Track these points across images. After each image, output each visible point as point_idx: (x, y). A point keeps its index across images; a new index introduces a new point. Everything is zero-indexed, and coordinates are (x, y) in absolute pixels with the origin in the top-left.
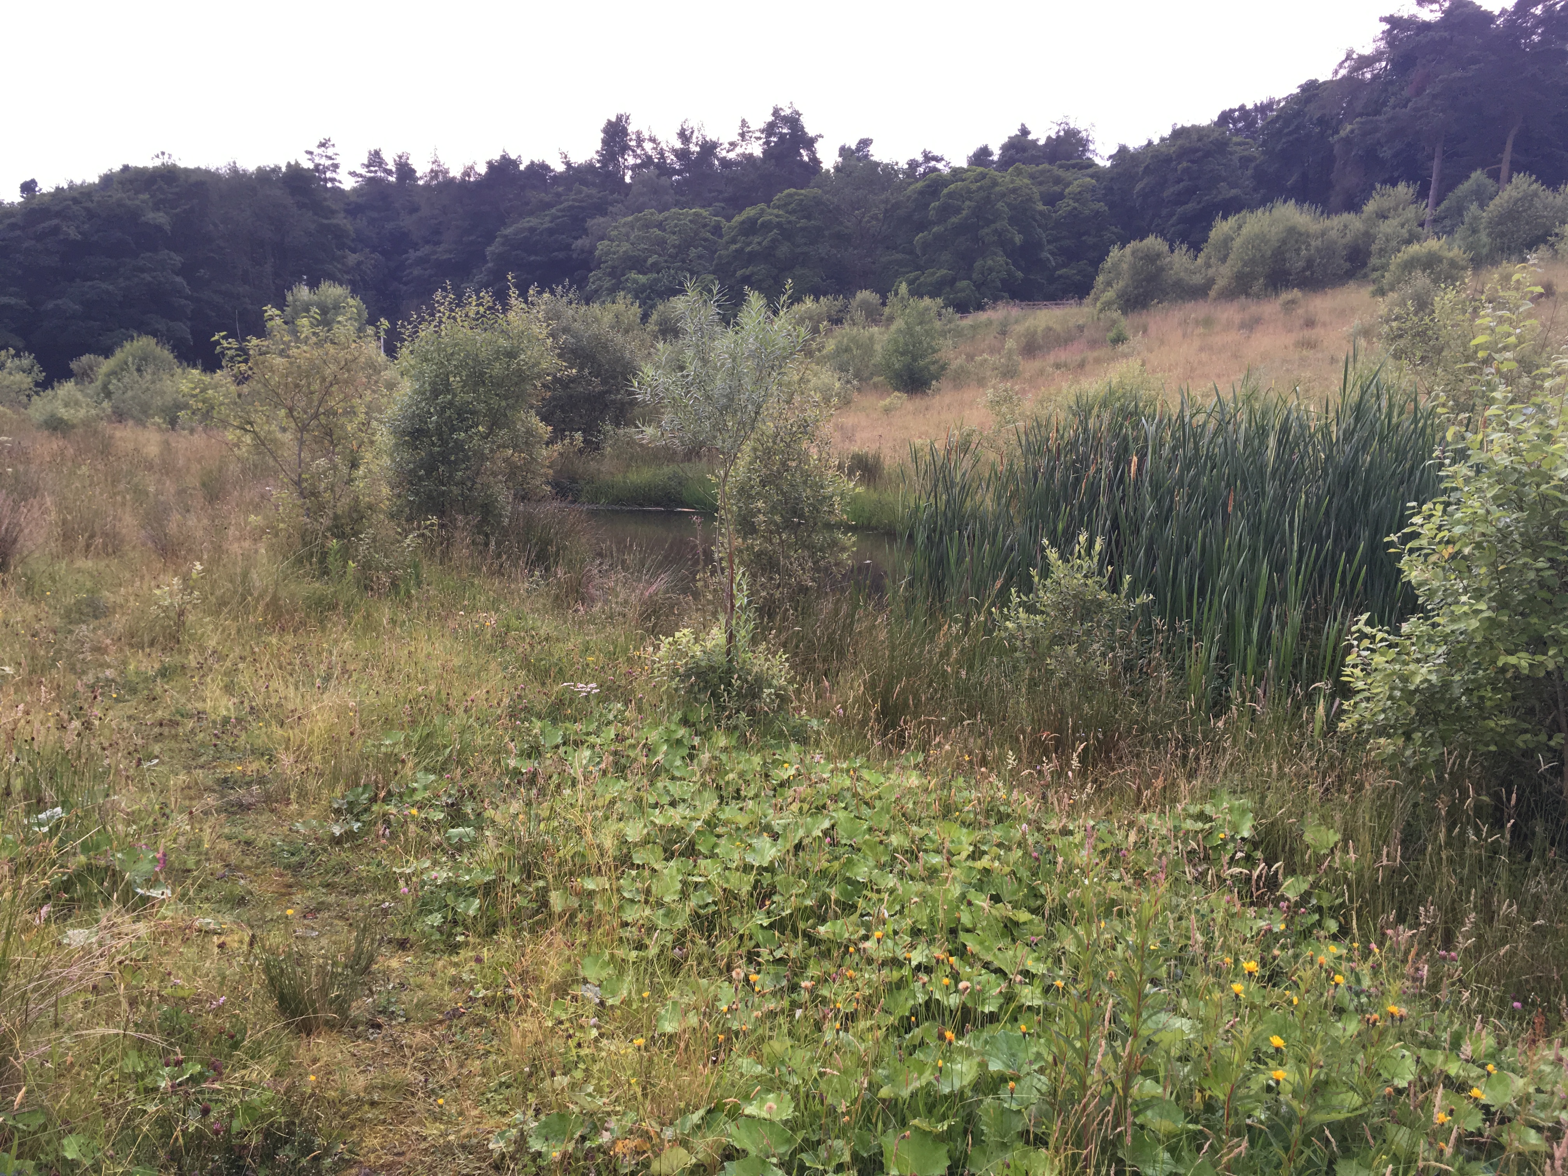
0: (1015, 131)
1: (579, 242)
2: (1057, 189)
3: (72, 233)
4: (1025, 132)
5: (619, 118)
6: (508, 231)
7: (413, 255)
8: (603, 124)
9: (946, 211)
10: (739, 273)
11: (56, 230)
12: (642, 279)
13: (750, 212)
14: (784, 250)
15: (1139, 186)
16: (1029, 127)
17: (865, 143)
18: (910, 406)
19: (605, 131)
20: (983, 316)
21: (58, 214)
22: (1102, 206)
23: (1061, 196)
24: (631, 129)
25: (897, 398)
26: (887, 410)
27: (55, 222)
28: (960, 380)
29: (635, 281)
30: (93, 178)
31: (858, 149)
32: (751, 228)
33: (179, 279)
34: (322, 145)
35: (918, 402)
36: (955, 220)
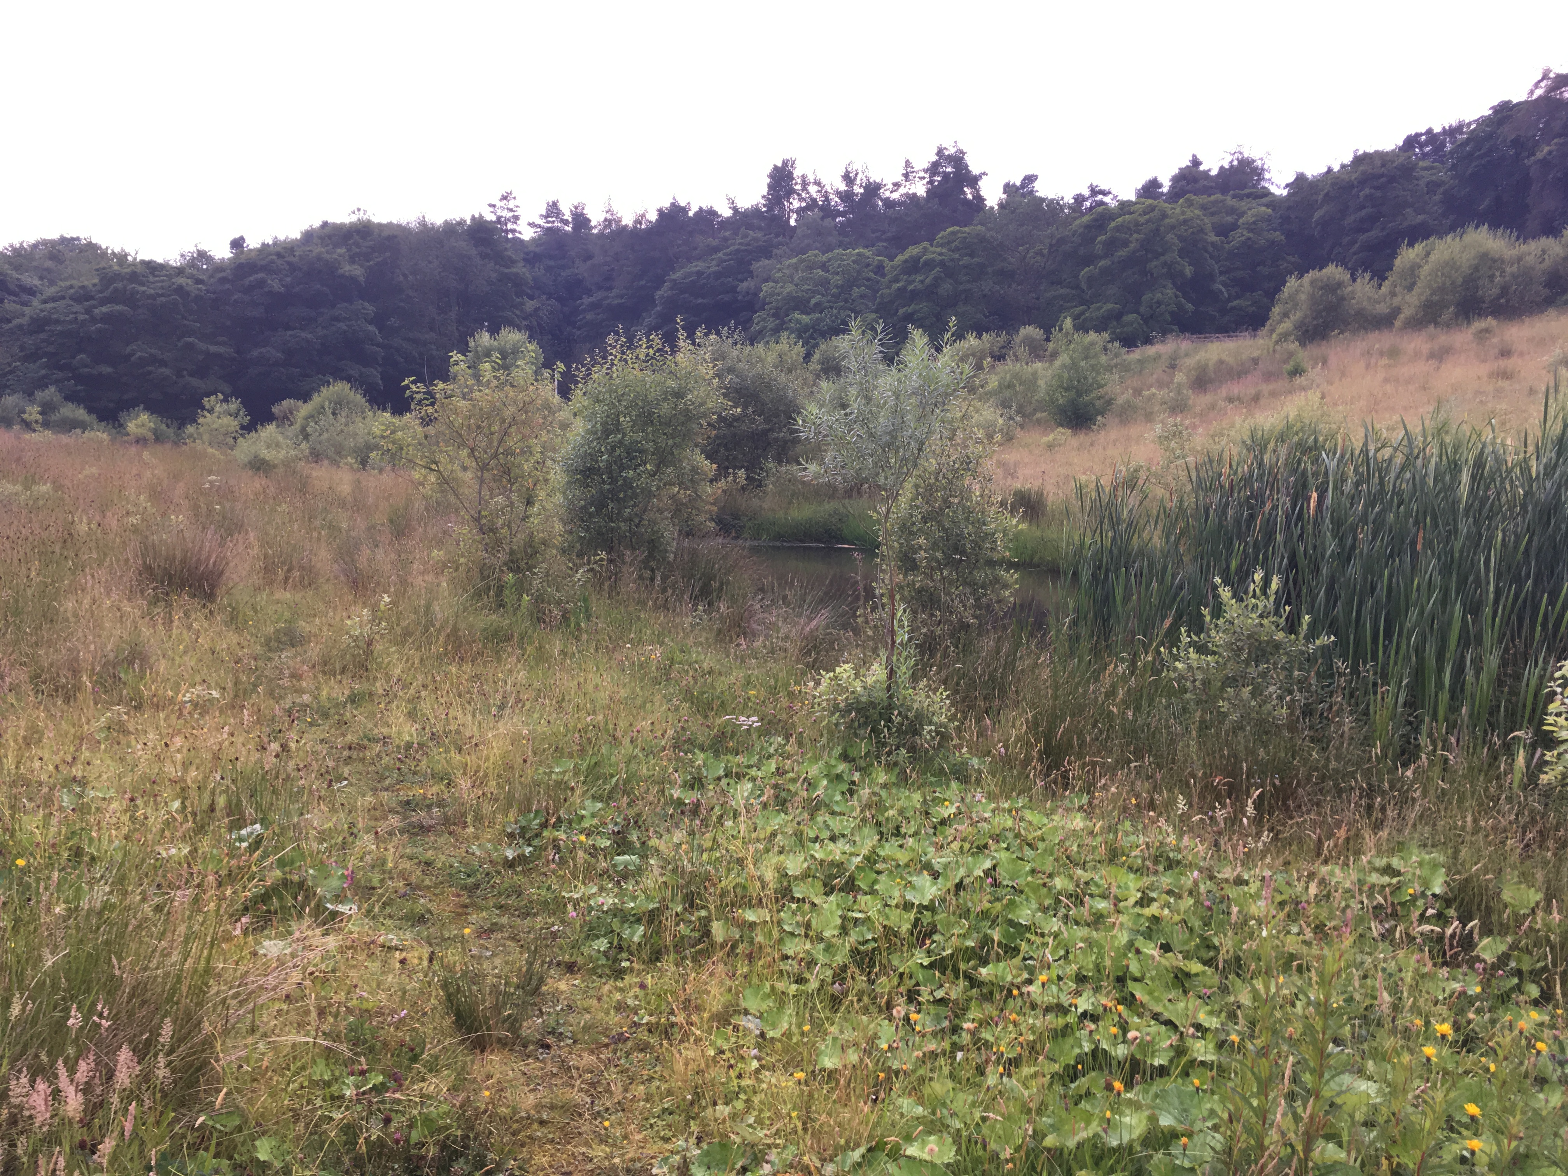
0: (1186, 162)
1: (745, 284)
2: (1229, 219)
3: (275, 284)
4: (1196, 163)
5: (785, 163)
6: (677, 275)
7: (586, 300)
8: (769, 169)
9: (1112, 245)
10: (901, 312)
11: (262, 283)
12: (805, 319)
13: (913, 251)
14: (946, 287)
15: (1317, 215)
16: (1201, 158)
17: (1030, 179)
18: (1074, 442)
19: (771, 176)
20: (1151, 350)
21: (263, 268)
22: (1278, 236)
23: (1234, 227)
24: (797, 173)
25: (1062, 434)
26: (1050, 447)
27: (261, 275)
28: (1126, 415)
29: (798, 321)
30: (294, 233)
31: (1023, 186)
32: (913, 267)
33: (371, 328)
34: (504, 198)
35: (1082, 438)
36: (1122, 253)
